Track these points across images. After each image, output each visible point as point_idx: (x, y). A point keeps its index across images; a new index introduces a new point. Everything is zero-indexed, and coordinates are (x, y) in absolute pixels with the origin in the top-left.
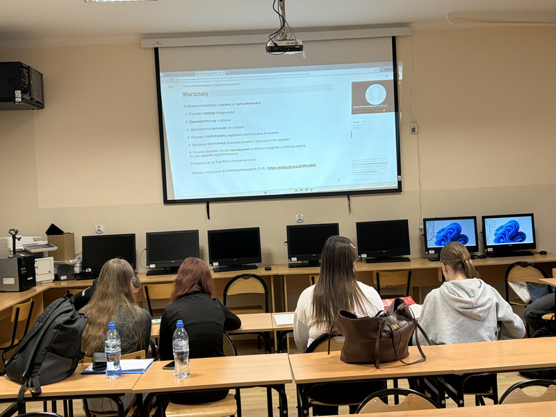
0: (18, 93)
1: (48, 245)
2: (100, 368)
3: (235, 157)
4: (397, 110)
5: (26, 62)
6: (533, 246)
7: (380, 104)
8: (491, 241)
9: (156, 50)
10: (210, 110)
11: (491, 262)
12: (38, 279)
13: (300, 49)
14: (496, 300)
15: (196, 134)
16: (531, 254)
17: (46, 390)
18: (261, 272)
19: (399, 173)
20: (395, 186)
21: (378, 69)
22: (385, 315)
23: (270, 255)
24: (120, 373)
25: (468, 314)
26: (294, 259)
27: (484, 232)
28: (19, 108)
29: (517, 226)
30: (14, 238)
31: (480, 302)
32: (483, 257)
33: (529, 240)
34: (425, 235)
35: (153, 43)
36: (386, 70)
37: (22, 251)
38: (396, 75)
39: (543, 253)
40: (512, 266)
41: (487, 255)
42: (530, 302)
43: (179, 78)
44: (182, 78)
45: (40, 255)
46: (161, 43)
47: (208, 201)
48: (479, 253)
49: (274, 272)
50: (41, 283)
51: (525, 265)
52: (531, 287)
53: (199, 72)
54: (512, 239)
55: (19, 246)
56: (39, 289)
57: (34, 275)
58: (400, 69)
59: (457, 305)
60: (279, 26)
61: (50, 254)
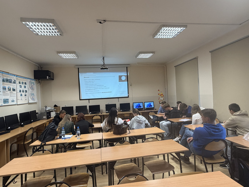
0: (48, 77)
1: (54, 109)
2: (60, 137)
3: (95, 90)
4: (128, 81)
5: (49, 70)
6: (154, 108)
7: (124, 80)
8: (146, 107)
9: (78, 68)
10: (90, 80)
11: (146, 111)
12: (51, 116)
13: (107, 69)
14: (145, 119)
15: (86, 85)
16: (153, 109)
17: (47, 143)
18: (100, 114)
19: (128, 94)
22: (122, 124)
23: (102, 111)
24: (65, 138)
25: (139, 122)
26: (107, 111)
27: (144, 105)
28: (48, 80)
29: (150, 104)
30: (46, 108)
31: (142, 120)
32: (144, 110)
33: (153, 107)
34: (133, 106)
35: (78, 67)
36: (125, 73)
37: (48, 110)
39: (156, 109)
40: (150, 112)
41: (145, 110)
42: (153, 119)
43: (83, 74)
45: (52, 111)
46: (79, 67)
47: (89, 99)
48: (144, 109)
49: (103, 114)
50: (52, 117)
51: (152, 112)
52: (153, 116)
54: (150, 106)
55: (47, 109)
56: (52, 119)
57: (50, 116)
58: (128, 73)
59: (137, 121)
60: (103, 64)
61: (54, 111)
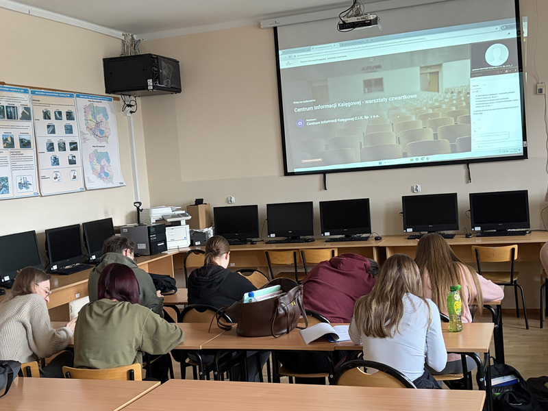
0: (150, 82)
1: (185, 215)
4: (521, 69)
7: (502, 65)
9: (275, 29)
19: (525, 139)
20: (521, 152)
21: (499, 27)
26: (410, 230)
28: (151, 94)
30: (138, 209)
35: (272, 23)
36: (507, 28)
38: (519, 32)
43: (297, 54)
44: (300, 54)
45: (178, 224)
46: (279, 22)
47: (324, 173)
53: (314, 47)
57: (165, 241)
58: (524, 25)
